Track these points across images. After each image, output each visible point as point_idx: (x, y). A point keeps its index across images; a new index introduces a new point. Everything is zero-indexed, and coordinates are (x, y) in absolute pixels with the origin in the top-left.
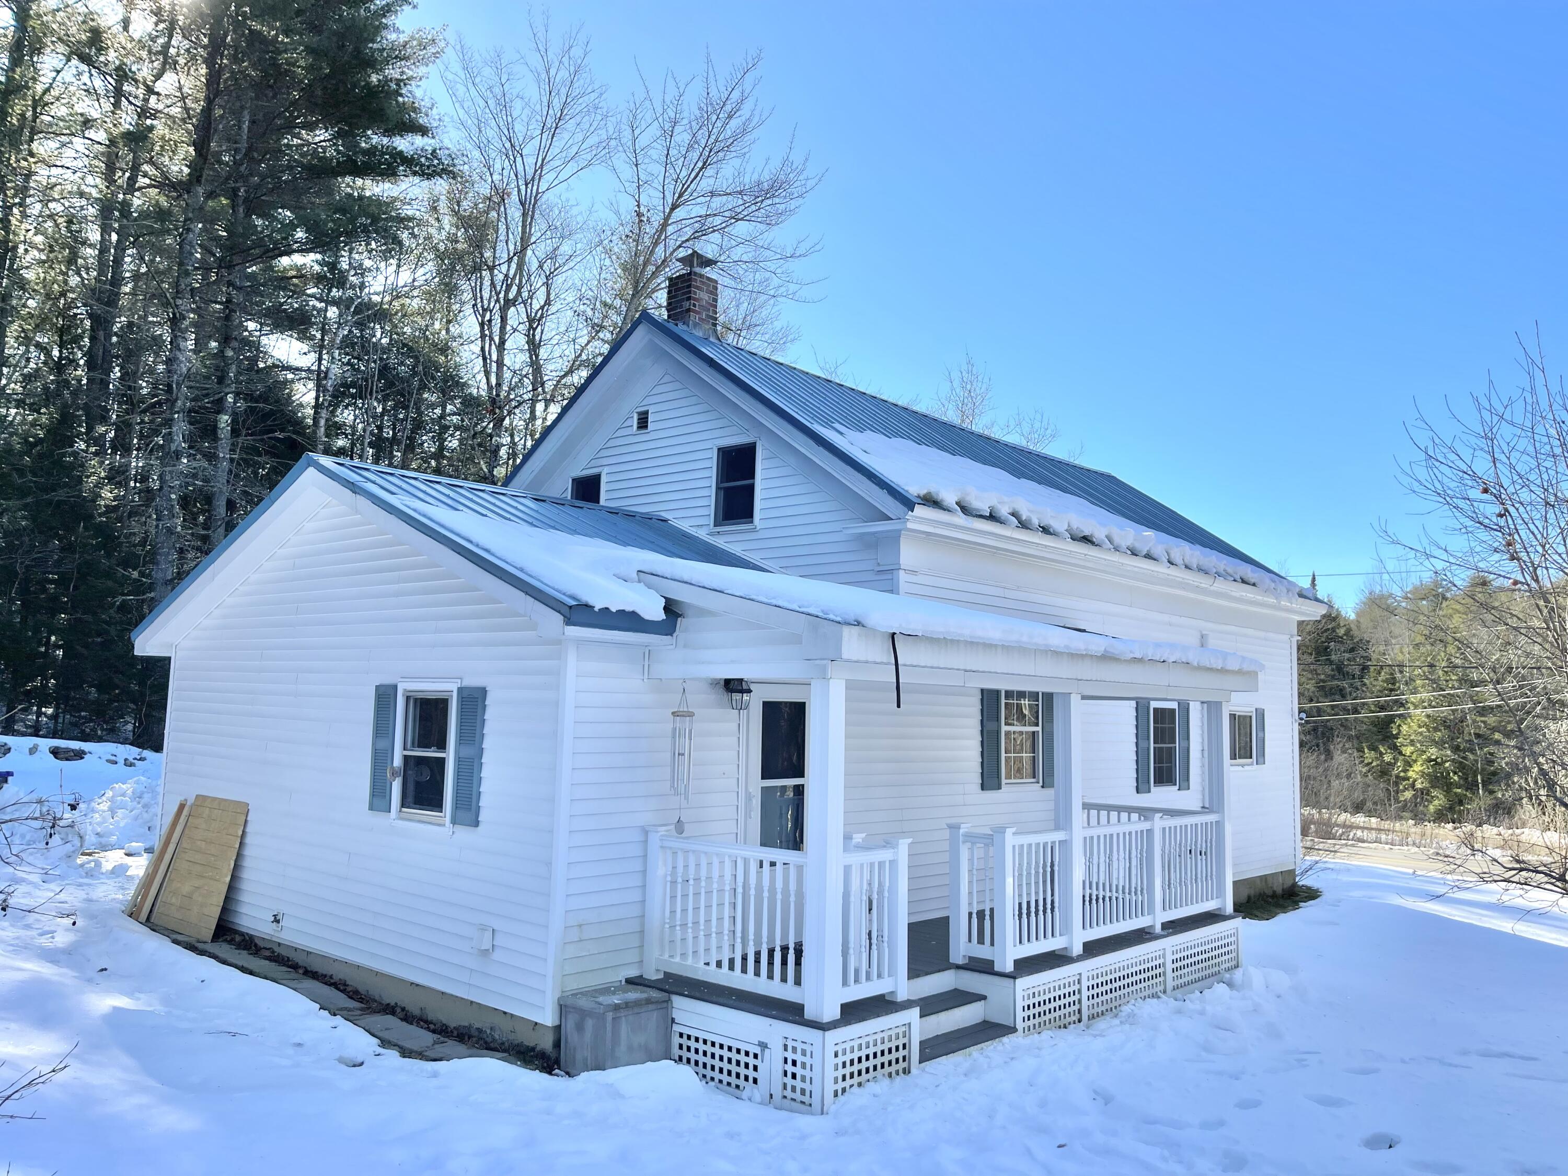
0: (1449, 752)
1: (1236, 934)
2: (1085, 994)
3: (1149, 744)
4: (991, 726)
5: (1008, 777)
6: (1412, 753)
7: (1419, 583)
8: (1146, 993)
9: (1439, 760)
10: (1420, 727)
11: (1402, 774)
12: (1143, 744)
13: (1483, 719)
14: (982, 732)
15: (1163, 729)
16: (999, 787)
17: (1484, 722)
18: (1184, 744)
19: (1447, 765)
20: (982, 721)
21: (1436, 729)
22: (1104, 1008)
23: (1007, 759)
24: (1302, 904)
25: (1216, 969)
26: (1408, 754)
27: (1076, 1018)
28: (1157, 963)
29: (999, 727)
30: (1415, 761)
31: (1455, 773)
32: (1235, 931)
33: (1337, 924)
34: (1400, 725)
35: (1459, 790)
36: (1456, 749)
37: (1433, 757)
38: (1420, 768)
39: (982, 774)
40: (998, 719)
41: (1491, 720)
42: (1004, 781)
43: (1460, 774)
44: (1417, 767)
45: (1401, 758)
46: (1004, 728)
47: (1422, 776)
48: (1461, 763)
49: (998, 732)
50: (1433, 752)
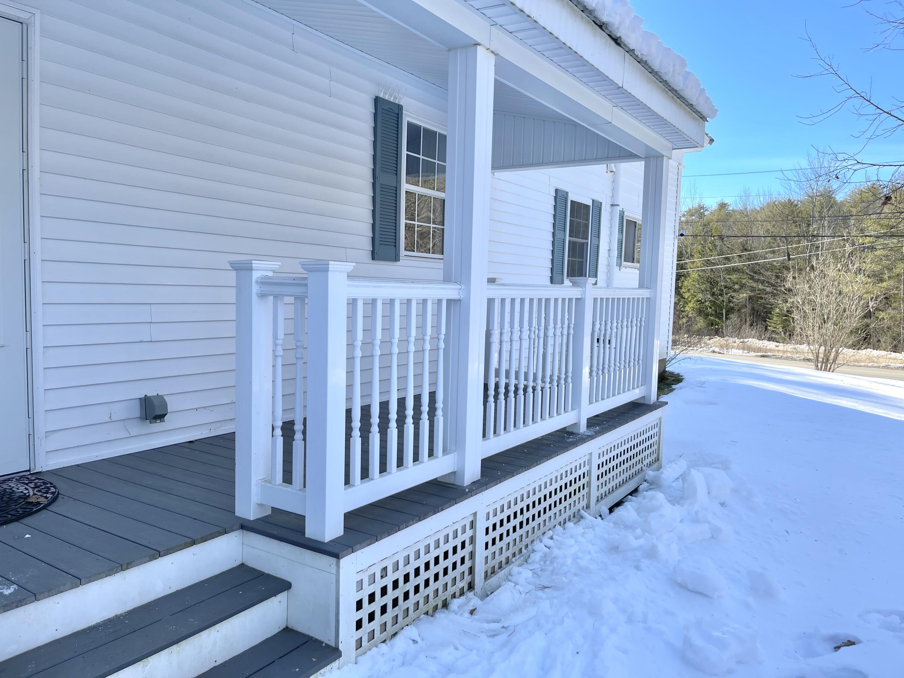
0: (709, 296)
1: (659, 425)
2: (481, 539)
3: (565, 236)
4: (387, 179)
5: (410, 247)
6: (689, 297)
7: (691, 207)
8: (565, 516)
9: (703, 301)
10: (694, 281)
11: (682, 309)
12: (559, 235)
13: (730, 277)
14: (374, 184)
15: (579, 224)
16: (396, 258)
17: (730, 279)
18: (595, 241)
19: (707, 303)
20: (374, 171)
21: (703, 283)
22: (509, 553)
23: (409, 228)
24: (674, 387)
25: (639, 466)
26: (686, 297)
27: (464, 584)
28: (580, 472)
29: (398, 181)
30: (690, 301)
31: (711, 308)
32: (658, 421)
33: (716, 404)
34: (683, 281)
35: (712, 318)
36: (713, 294)
37: (700, 299)
38: (692, 305)
39: (373, 239)
40: (397, 172)
41: (734, 277)
42: (403, 252)
43: (713, 308)
44: (691, 305)
45: (682, 300)
46: (405, 187)
47: (693, 310)
48: (714, 302)
49: (396, 190)
50: (700, 296)
